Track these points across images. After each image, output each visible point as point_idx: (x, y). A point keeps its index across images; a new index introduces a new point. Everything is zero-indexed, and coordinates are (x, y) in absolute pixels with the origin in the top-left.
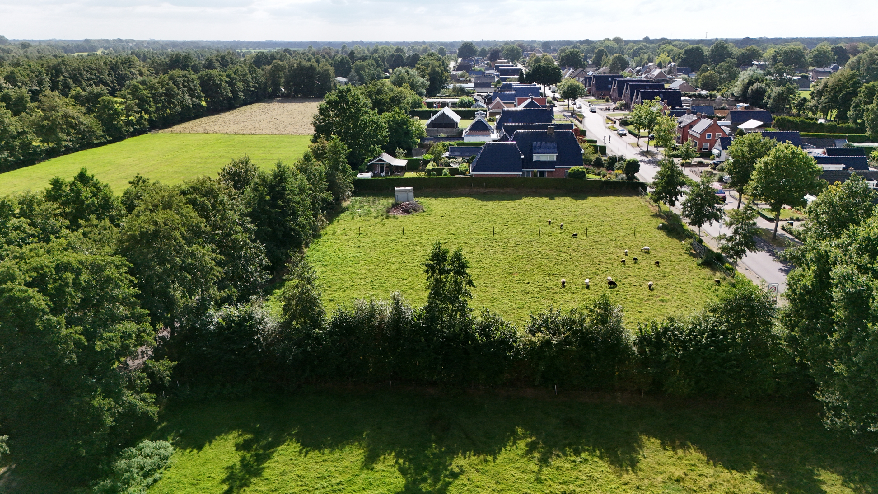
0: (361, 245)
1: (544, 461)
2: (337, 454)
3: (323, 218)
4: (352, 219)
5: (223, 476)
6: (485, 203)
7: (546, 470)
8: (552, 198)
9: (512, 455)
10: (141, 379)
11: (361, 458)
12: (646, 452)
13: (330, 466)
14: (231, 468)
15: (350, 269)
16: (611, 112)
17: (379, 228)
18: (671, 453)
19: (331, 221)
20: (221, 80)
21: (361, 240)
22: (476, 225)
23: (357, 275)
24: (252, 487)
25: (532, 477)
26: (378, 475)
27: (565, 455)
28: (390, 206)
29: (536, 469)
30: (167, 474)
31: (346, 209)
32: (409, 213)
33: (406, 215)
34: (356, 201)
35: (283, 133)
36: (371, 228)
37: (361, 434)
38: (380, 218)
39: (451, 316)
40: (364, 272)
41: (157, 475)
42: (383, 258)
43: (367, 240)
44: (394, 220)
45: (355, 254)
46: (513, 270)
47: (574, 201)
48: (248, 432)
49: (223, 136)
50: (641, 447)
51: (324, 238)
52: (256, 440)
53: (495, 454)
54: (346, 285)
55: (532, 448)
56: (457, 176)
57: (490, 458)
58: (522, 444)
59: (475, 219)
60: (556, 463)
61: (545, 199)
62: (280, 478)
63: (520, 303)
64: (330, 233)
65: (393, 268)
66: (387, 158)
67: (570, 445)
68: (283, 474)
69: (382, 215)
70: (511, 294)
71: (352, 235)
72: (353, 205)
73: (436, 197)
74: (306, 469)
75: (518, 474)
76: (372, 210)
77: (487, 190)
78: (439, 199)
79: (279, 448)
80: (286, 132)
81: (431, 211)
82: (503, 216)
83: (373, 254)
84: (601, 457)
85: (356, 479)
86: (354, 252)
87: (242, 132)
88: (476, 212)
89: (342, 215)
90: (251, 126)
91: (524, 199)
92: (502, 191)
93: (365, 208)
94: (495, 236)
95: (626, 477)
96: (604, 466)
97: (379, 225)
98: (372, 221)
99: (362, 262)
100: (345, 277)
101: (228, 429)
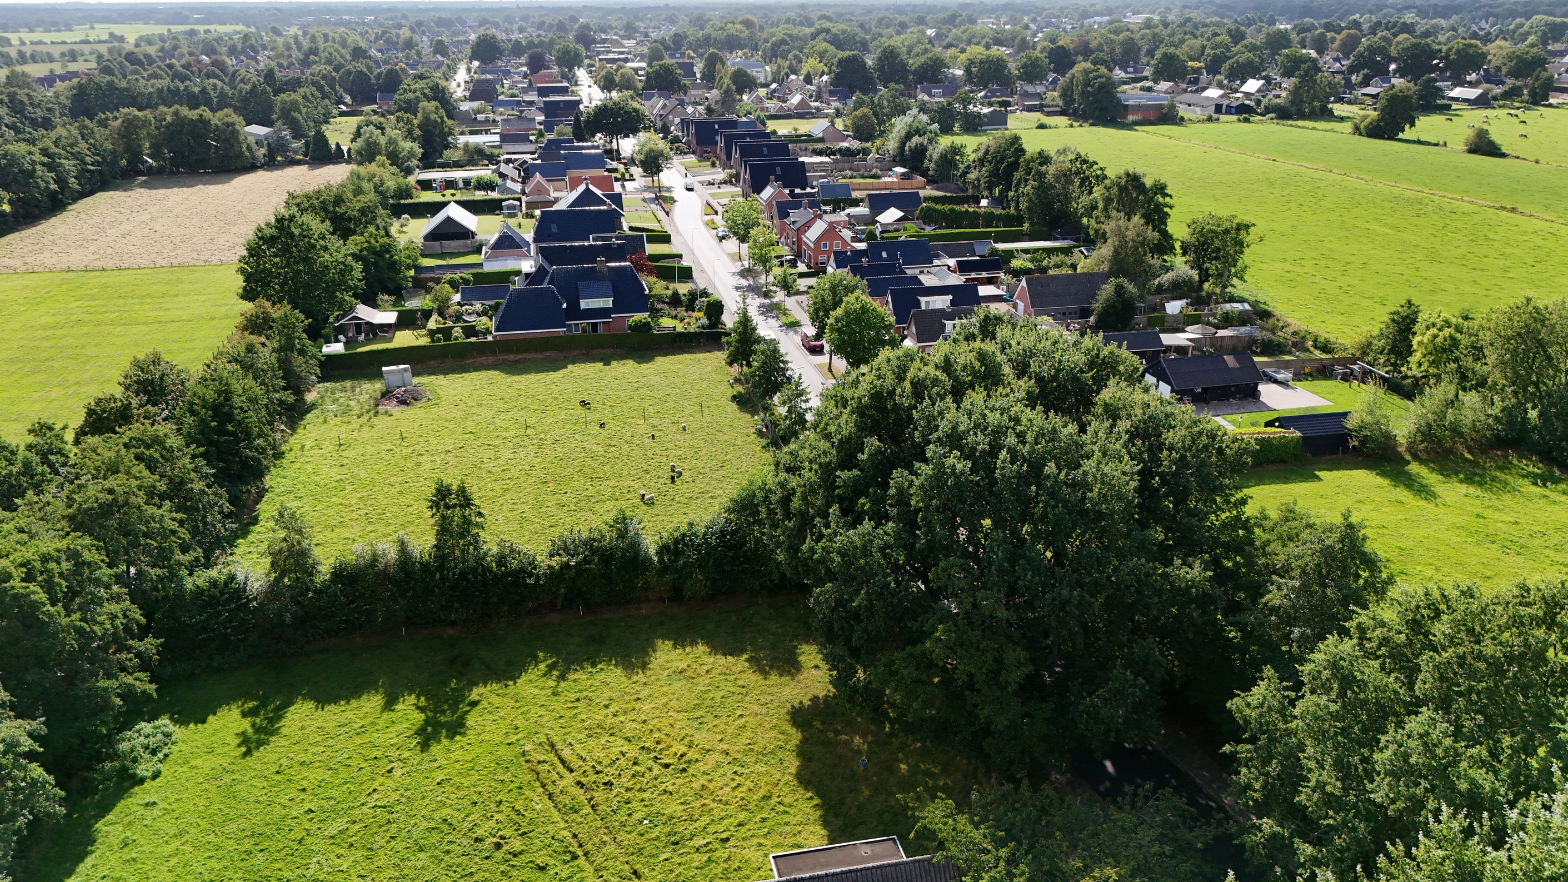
0: (345, 462)
1: (562, 677)
2: (354, 703)
3: (283, 427)
4: (325, 422)
5: (238, 741)
6: (516, 378)
7: (563, 684)
8: (607, 363)
9: (532, 677)
10: (130, 660)
11: (382, 702)
12: (658, 654)
13: (350, 715)
14: (243, 733)
15: (334, 499)
16: (714, 190)
17: (366, 433)
18: (680, 651)
19: (293, 428)
20: (33, 163)
21: (343, 454)
22: (503, 416)
23: (346, 506)
24: (272, 745)
25: (550, 691)
26: (400, 714)
27: (583, 668)
28: (379, 395)
29: (554, 684)
30: (175, 748)
31: (313, 406)
32: (408, 405)
33: (404, 408)
34: (326, 391)
35: (175, 262)
36: (355, 433)
37: (377, 682)
38: (366, 417)
39: (462, 552)
40: (354, 501)
41: (166, 751)
42: (378, 479)
43: (351, 453)
44: (386, 418)
45: (338, 477)
46: (549, 478)
47: (636, 365)
48: (252, 699)
49: (64, 275)
50: (654, 651)
51: (289, 456)
52: (263, 705)
53: (514, 679)
54: (334, 522)
55: (551, 668)
56: (473, 339)
57: (511, 683)
58: (542, 666)
59: (501, 405)
60: (572, 676)
61: (599, 365)
62: (300, 733)
63: (552, 521)
64: (296, 448)
65: (393, 491)
66: (365, 313)
67: (588, 659)
68: (303, 728)
69: (368, 412)
70: (544, 509)
71: (328, 447)
72: (322, 397)
73: (445, 373)
74: (325, 721)
75: (537, 691)
76: (352, 403)
77: (519, 357)
78: (451, 376)
79: (292, 708)
80: (179, 260)
81: (439, 398)
82: (541, 397)
83: (363, 474)
84: (616, 665)
85: (378, 721)
86: (336, 473)
87: (98, 264)
88: (503, 395)
89: (309, 416)
90: (109, 251)
91: (570, 367)
92: (540, 356)
93: (341, 400)
94: (529, 431)
95: (635, 678)
96: (619, 671)
97: (366, 428)
98: (356, 423)
99: (349, 488)
100: (331, 512)
101: (228, 700)
